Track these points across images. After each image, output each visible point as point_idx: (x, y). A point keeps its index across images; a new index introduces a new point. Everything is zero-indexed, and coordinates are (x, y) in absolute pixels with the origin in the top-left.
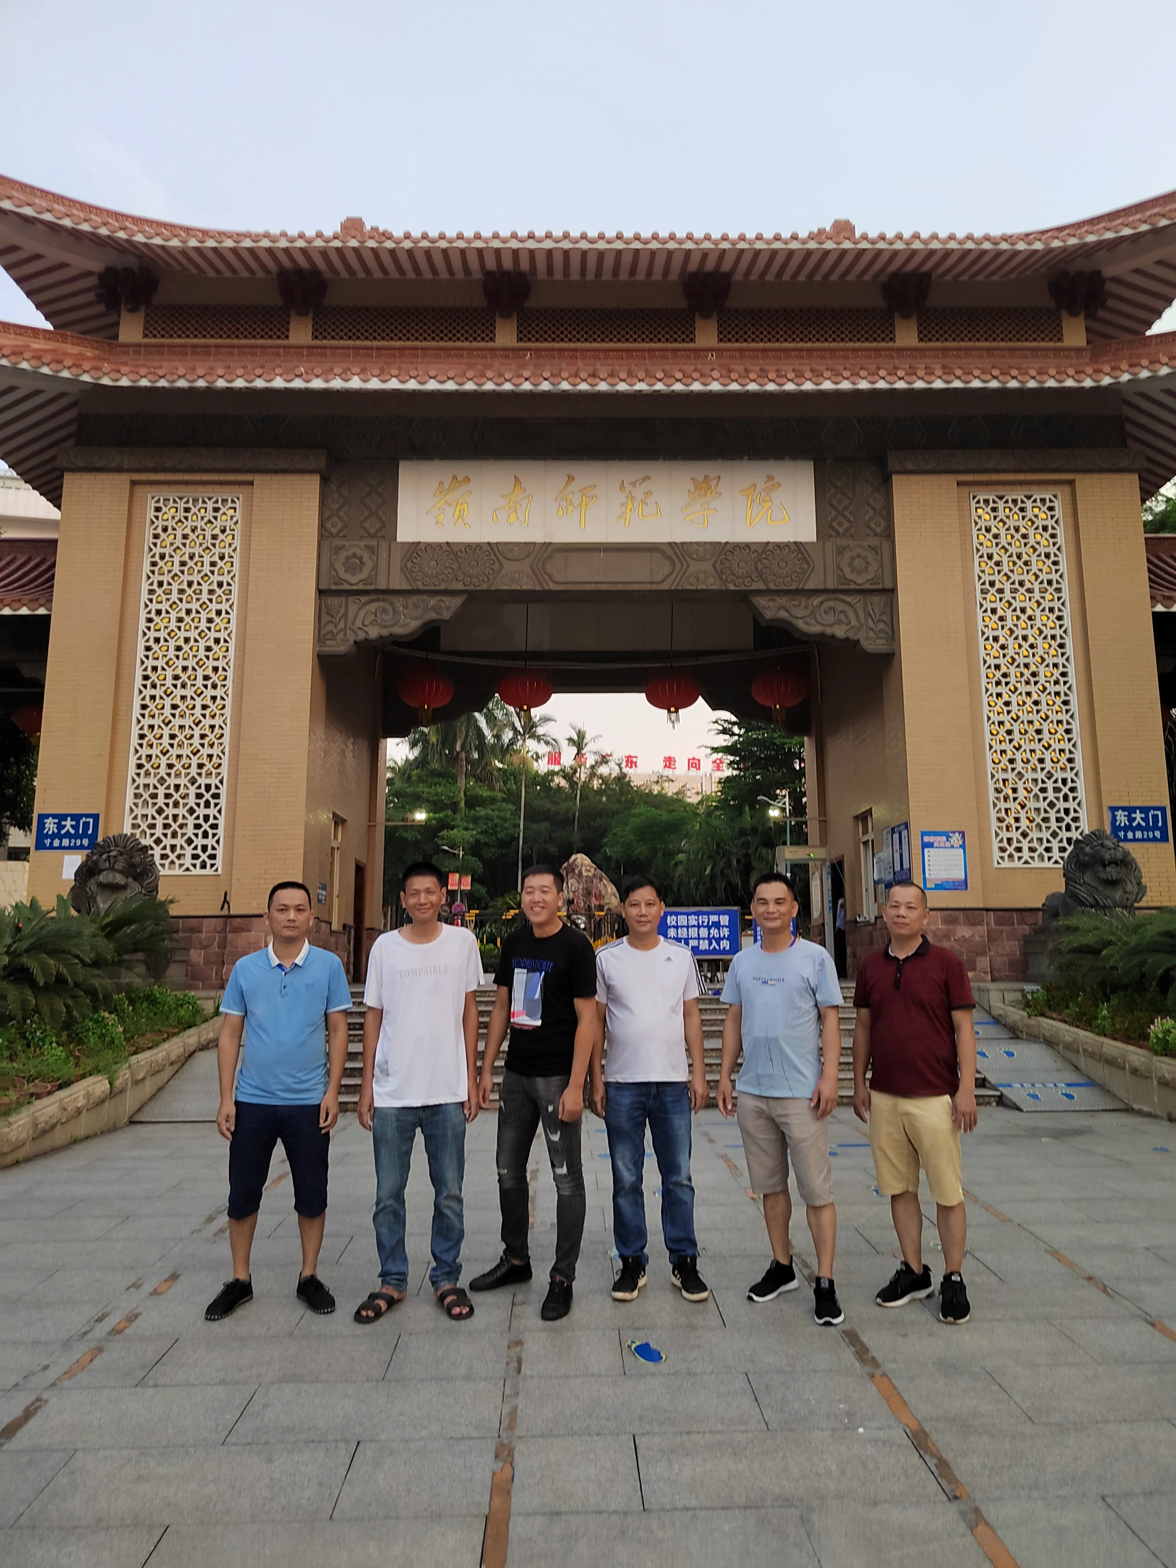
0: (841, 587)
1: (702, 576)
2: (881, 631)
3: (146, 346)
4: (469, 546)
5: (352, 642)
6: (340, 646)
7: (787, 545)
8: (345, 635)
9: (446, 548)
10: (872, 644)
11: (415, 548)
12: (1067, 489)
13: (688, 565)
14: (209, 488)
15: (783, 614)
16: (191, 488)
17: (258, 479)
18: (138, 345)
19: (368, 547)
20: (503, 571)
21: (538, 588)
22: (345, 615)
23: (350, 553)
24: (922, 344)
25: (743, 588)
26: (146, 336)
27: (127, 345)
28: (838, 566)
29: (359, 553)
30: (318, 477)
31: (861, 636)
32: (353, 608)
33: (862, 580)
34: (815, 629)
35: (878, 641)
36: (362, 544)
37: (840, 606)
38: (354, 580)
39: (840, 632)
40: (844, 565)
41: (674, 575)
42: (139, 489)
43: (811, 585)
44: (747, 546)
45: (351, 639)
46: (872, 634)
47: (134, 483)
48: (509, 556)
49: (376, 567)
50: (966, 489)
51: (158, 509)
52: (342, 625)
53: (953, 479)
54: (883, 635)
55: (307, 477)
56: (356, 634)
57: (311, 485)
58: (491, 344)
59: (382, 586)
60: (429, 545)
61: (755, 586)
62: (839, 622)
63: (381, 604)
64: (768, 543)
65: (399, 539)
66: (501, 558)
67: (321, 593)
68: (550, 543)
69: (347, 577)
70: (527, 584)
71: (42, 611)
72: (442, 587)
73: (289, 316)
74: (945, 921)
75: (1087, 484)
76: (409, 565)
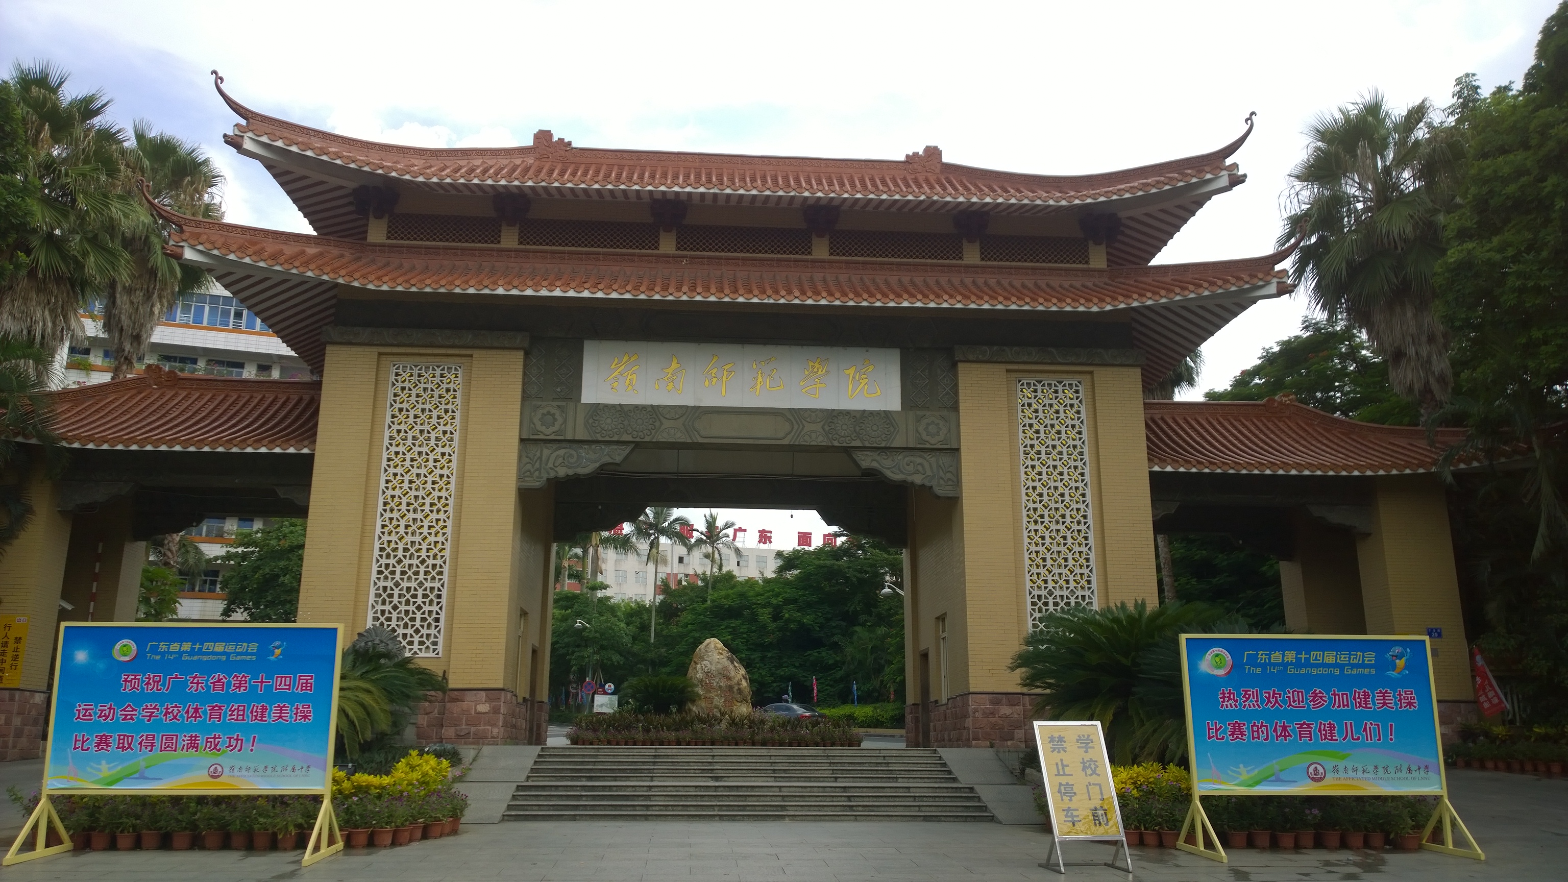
0: (919, 446)
1: (814, 436)
2: (949, 479)
3: (390, 246)
4: (637, 407)
5: (545, 479)
6: (536, 482)
7: (878, 413)
8: (540, 473)
9: (619, 409)
10: (941, 490)
11: (597, 409)
12: (1088, 377)
13: (804, 426)
14: (437, 359)
15: (875, 465)
16: (423, 359)
17: (477, 353)
18: (382, 245)
19: (559, 407)
20: (663, 428)
21: (689, 441)
22: (540, 458)
23: (545, 411)
24: (984, 263)
25: (845, 444)
26: (388, 238)
27: (375, 245)
28: (917, 431)
29: (553, 411)
30: (521, 354)
31: (934, 483)
32: (546, 452)
33: (934, 441)
34: (898, 477)
35: (947, 488)
36: (555, 404)
37: (919, 460)
38: (548, 432)
39: (918, 479)
40: (921, 429)
41: (793, 433)
42: (383, 358)
43: (895, 444)
44: (848, 413)
45: (545, 476)
46: (942, 482)
47: (380, 354)
48: (667, 416)
49: (565, 421)
50: (1014, 375)
51: (397, 374)
52: (537, 465)
53: (1004, 367)
54: (950, 483)
55: (514, 352)
56: (548, 473)
57: (516, 360)
58: (656, 252)
59: (569, 437)
60: (606, 406)
61: (854, 444)
62: (917, 472)
63: (567, 450)
64: (864, 411)
65: (583, 400)
66: (662, 418)
67: (522, 440)
68: (699, 407)
69: (543, 429)
70: (680, 437)
71: (306, 451)
72: (615, 438)
73: (500, 226)
74: (993, 702)
75: (1103, 375)
76: (591, 421)
